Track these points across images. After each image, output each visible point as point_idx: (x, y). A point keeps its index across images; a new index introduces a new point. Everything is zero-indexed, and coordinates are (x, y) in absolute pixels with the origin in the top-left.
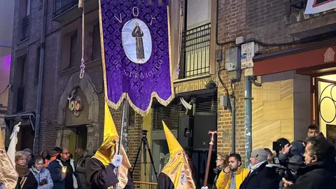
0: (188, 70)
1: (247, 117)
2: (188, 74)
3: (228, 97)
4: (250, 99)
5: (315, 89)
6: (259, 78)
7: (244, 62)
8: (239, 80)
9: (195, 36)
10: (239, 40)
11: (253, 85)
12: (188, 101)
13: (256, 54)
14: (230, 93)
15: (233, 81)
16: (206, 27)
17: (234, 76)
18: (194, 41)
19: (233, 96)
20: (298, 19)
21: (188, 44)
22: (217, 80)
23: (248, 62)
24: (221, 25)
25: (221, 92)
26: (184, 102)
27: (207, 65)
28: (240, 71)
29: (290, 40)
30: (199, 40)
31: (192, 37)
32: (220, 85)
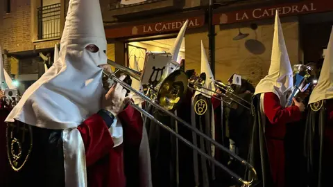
0: (45, 33)
2: (45, 37)
5: (126, 50)
9: (49, 11)
12: (45, 55)
16: (57, 6)
18: (48, 15)
20: (117, 7)
21: (44, 16)
26: (42, 55)
27: (59, 31)
30: (53, 14)
31: (46, 11)
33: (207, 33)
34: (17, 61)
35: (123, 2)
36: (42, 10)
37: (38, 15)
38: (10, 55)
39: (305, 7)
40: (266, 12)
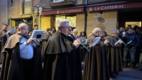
1: (40, 24)
2: (25, 13)
3: (35, 20)
4: (41, 20)
5: (55, 19)
6: (43, 16)
7: (39, 12)
8: (38, 16)
9: (27, 4)
10: (38, 6)
11: (42, 17)
12: (25, 20)
13: (42, 10)
14: (36, 19)
15: (37, 16)
16: (30, 2)
17: (37, 15)
18: (27, 5)
19: (37, 19)
20: (52, 3)
21: (25, 5)
22: (33, 15)
23: (40, 12)
24: (34, 2)
25: (34, 18)
27: (30, 11)
28: (38, 14)
29: (50, 8)
31: (26, 4)
32: (33, 16)
33: (84, 14)
34: (15, 21)
35: (54, 1)
36: (24, 3)
37: (23, 5)
38: (12, 19)
39: (120, 6)
40: (106, 7)
